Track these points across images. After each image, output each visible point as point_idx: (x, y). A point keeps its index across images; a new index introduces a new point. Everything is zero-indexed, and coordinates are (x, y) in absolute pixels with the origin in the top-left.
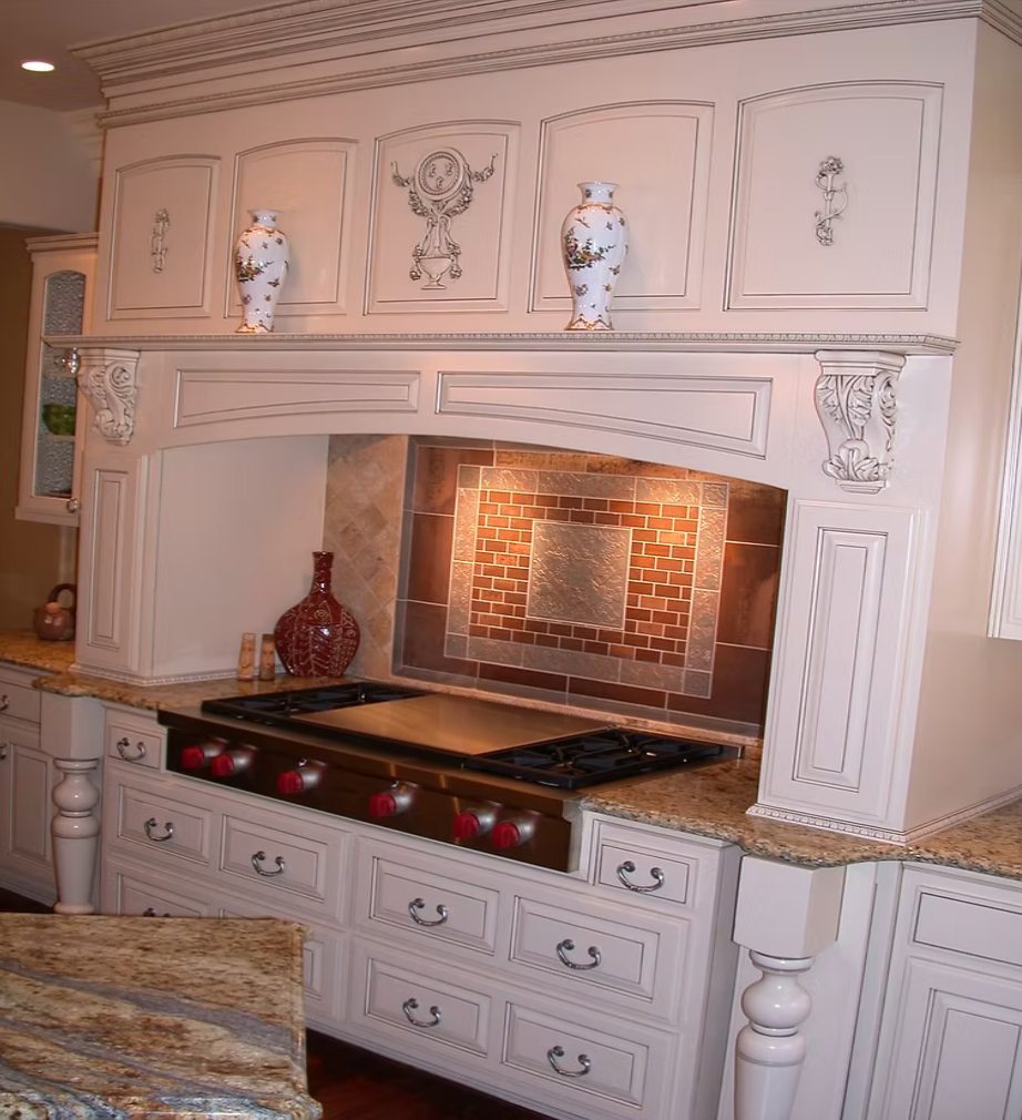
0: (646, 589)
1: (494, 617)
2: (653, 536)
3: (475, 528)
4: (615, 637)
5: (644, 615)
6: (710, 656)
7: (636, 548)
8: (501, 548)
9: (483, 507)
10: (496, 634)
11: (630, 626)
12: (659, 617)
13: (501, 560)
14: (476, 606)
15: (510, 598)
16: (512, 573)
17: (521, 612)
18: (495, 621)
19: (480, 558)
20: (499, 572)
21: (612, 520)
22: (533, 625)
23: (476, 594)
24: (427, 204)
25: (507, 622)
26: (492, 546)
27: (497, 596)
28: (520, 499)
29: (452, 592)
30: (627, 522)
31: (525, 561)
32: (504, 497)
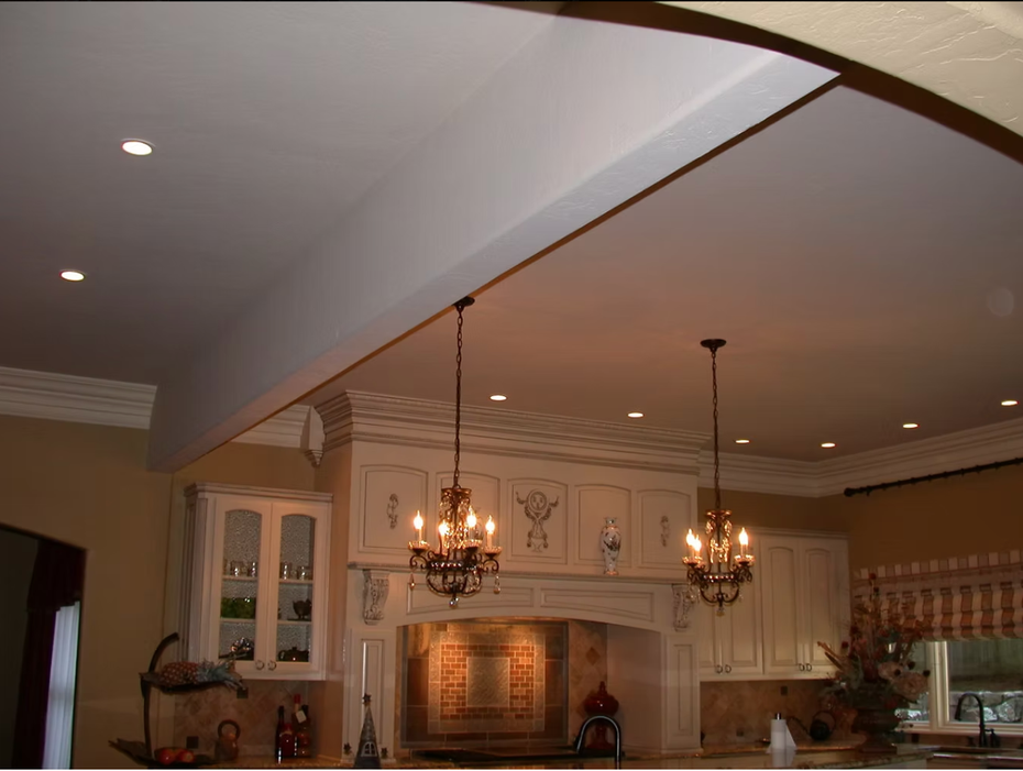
0: (517, 685)
1: (451, 709)
2: (518, 660)
3: (439, 663)
4: (505, 710)
5: (517, 697)
6: (543, 712)
7: (512, 667)
8: (453, 673)
9: (443, 653)
10: (452, 717)
11: (511, 703)
12: (523, 697)
13: (454, 679)
14: (442, 704)
15: (458, 698)
16: (459, 685)
17: (464, 704)
18: (451, 711)
19: (443, 679)
20: (452, 685)
21: (502, 655)
22: (470, 710)
23: (442, 698)
24: (532, 514)
25: (458, 710)
26: (448, 672)
27: (452, 697)
28: (459, 647)
29: (430, 698)
30: (508, 655)
31: (464, 678)
32: (452, 647)
